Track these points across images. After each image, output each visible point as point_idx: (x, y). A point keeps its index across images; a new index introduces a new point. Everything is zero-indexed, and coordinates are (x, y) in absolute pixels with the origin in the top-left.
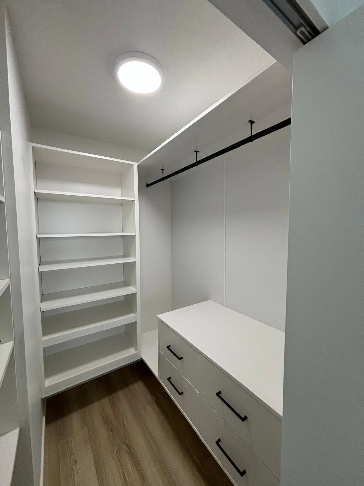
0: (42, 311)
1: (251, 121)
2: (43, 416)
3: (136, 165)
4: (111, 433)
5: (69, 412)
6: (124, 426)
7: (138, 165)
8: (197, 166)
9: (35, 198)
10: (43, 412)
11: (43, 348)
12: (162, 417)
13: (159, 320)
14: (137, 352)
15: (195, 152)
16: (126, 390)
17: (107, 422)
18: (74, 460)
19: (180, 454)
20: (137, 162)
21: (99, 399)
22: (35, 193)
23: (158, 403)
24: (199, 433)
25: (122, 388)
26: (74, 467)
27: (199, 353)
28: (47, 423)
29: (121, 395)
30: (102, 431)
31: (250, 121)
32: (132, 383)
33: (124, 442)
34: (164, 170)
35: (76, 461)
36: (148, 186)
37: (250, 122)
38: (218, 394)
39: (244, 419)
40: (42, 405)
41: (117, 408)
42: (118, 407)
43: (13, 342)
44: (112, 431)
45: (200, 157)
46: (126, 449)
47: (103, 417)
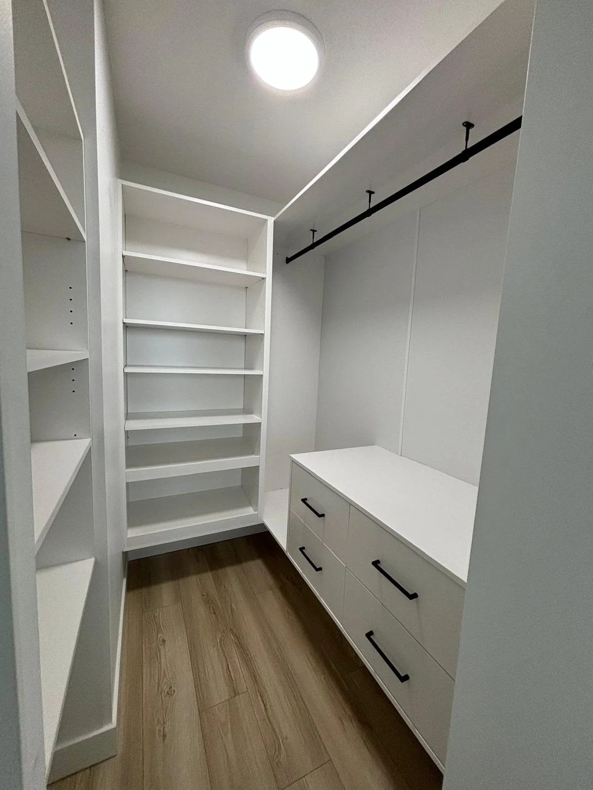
0: (126, 429)
1: (467, 122)
2: (124, 577)
3: (271, 221)
4: (213, 615)
5: (158, 581)
6: (232, 611)
7: (274, 221)
8: (370, 217)
9: (123, 271)
10: (124, 571)
11: (127, 484)
12: (287, 608)
13: (294, 462)
14: (257, 512)
15: (368, 194)
16: (237, 568)
17: (208, 601)
18: (161, 639)
19: (310, 658)
20: (274, 217)
21: (199, 572)
22: (123, 257)
23: (283, 590)
24: (342, 626)
25: (232, 564)
26: (161, 647)
27: (350, 504)
28: (129, 589)
29: (231, 573)
30: (201, 612)
31: (465, 124)
32: (246, 560)
33: (231, 630)
34: (316, 231)
35: (164, 641)
36: (288, 260)
37: (465, 126)
38: (376, 564)
39: (413, 596)
40: (123, 560)
41: (223, 587)
42: (225, 587)
43: (89, 440)
44: (215, 613)
45: (376, 200)
46: (233, 639)
47: (203, 595)
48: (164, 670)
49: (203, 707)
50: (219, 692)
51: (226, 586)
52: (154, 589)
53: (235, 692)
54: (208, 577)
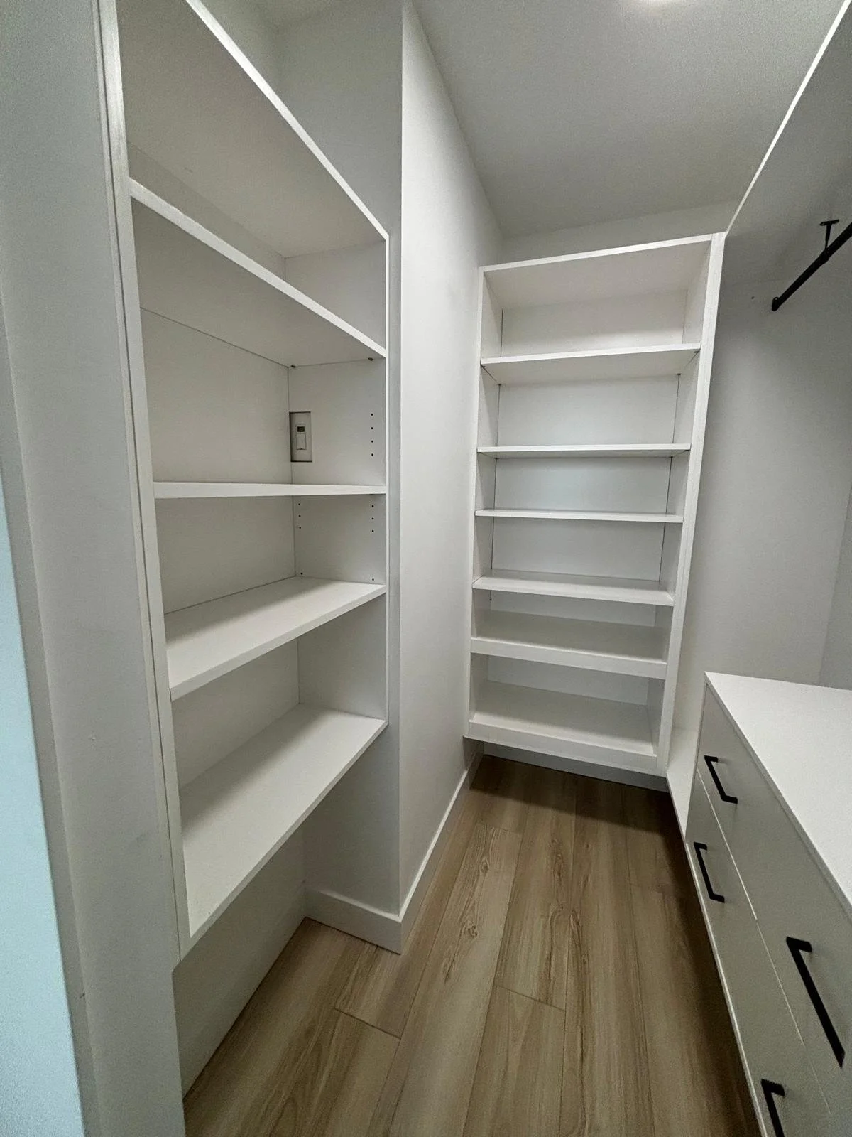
0: (474, 587)
2: (465, 768)
3: (718, 241)
4: (557, 876)
6: (584, 886)
7: (726, 239)
10: (467, 762)
11: (473, 653)
14: (659, 757)
16: (618, 829)
17: (557, 853)
18: (485, 864)
20: (725, 231)
21: (558, 807)
22: (482, 366)
26: (481, 873)
30: (543, 861)
32: (636, 826)
33: (574, 910)
34: (836, 221)
35: (487, 868)
36: (777, 303)
40: (465, 747)
41: (585, 846)
42: (588, 846)
44: (559, 874)
46: (572, 924)
47: (553, 841)
48: (474, 904)
49: (500, 984)
50: (527, 981)
51: (590, 846)
52: (499, 800)
53: (546, 999)
54: (570, 821)
